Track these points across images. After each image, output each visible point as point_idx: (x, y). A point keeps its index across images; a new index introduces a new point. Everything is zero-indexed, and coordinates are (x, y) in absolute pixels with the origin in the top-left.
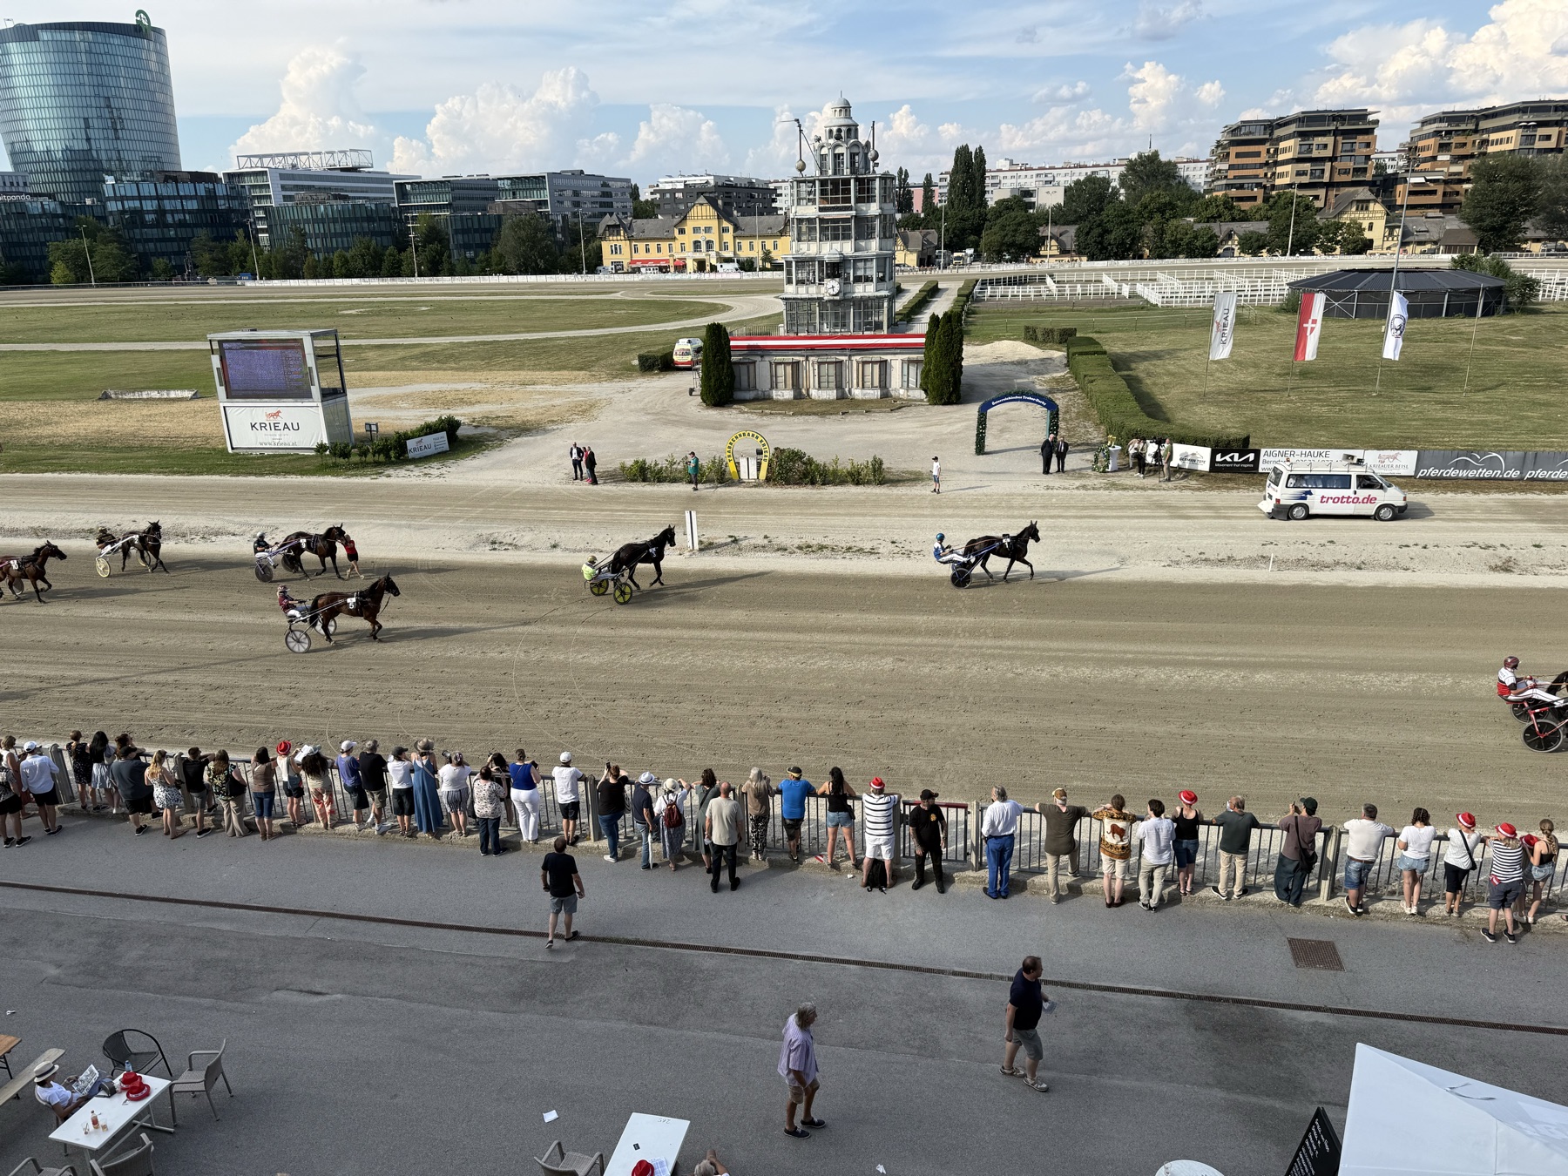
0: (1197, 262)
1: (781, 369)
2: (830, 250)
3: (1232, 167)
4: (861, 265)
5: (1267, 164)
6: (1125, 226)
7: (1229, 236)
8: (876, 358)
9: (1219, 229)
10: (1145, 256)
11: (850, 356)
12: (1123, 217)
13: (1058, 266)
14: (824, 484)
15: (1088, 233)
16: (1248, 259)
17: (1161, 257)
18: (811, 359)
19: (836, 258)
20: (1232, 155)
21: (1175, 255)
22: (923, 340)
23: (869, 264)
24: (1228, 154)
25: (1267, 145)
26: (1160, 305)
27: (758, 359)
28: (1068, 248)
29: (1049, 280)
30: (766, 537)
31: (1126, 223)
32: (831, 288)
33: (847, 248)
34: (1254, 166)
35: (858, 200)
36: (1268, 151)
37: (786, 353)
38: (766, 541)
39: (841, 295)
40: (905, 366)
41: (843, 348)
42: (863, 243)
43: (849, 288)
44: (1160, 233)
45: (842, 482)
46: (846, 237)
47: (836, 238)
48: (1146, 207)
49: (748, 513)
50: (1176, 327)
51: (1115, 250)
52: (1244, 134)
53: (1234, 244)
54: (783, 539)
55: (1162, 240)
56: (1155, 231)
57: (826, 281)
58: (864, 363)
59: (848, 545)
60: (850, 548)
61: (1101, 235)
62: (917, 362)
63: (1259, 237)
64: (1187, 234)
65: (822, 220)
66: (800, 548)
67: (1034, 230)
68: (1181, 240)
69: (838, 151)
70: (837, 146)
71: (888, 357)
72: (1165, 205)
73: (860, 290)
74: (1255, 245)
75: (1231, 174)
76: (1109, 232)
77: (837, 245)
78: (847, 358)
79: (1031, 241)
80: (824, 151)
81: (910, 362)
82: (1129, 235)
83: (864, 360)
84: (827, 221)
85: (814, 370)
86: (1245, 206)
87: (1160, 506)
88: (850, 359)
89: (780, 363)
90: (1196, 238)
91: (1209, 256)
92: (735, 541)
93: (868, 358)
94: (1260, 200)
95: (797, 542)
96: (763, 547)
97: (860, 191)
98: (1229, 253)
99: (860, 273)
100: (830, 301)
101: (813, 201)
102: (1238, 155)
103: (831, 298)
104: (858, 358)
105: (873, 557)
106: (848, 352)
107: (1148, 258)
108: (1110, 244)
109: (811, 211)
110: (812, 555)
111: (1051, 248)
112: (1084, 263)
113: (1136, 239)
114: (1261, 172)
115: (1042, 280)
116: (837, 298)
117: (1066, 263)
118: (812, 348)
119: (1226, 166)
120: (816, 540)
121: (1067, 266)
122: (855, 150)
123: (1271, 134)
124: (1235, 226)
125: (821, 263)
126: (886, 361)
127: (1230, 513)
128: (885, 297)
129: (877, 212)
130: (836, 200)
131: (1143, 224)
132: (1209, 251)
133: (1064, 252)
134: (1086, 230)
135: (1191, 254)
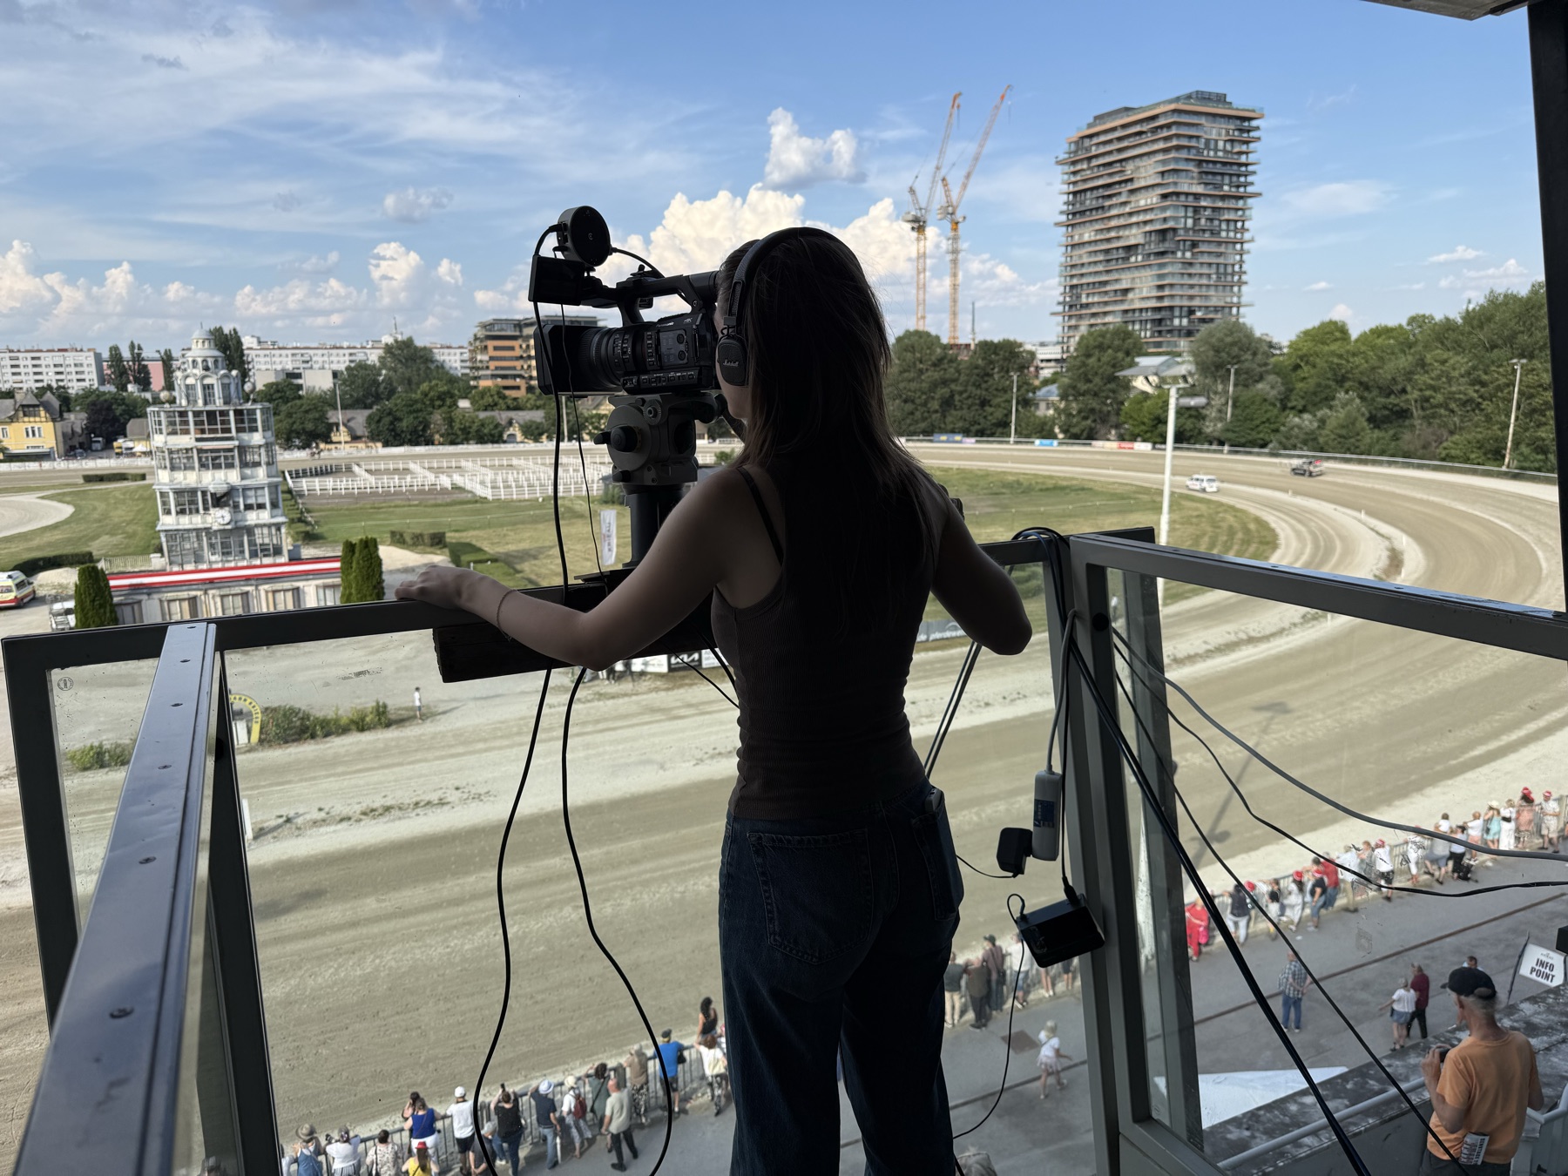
0: (489, 448)
1: (175, 607)
2: (215, 480)
3: (492, 358)
4: (251, 493)
5: (521, 357)
6: (415, 415)
7: (510, 423)
8: (287, 585)
9: (502, 416)
10: (436, 442)
11: (257, 586)
12: (411, 406)
13: (355, 453)
14: (326, 736)
15: (379, 421)
16: (531, 446)
17: (453, 443)
18: (211, 592)
19: (222, 489)
20: (490, 348)
21: (466, 440)
22: (337, 565)
23: (259, 492)
24: (486, 347)
25: (520, 341)
26: (490, 498)
27: (144, 597)
28: (359, 433)
29: (356, 468)
30: (320, 810)
31: (415, 411)
32: (219, 518)
33: (233, 477)
34: (511, 359)
35: (239, 430)
36: (521, 346)
37: (179, 588)
38: (322, 815)
39: (233, 523)
40: (321, 591)
41: (248, 578)
42: (248, 471)
43: (239, 517)
44: (450, 421)
45: (343, 730)
46: (230, 466)
47: (217, 467)
48: (426, 395)
49: (271, 785)
50: (523, 522)
51: (409, 437)
52: (498, 330)
53: (515, 430)
54: (340, 809)
55: (451, 426)
56: (444, 419)
57: (212, 511)
58: (274, 592)
59: (414, 800)
60: (417, 804)
61: (392, 423)
62: (333, 586)
63: (538, 426)
64: (474, 422)
65: (200, 451)
66: (364, 813)
67: (323, 418)
68: (470, 427)
69: (207, 381)
70: (204, 377)
71: (300, 584)
72: (444, 393)
73: (252, 518)
74: (536, 432)
75: (493, 365)
76: (400, 420)
77: (220, 475)
78: (253, 588)
79: (321, 429)
80: (190, 381)
81: (326, 587)
82: (420, 422)
83: (274, 588)
84: (206, 451)
85: (215, 603)
86: (513, 394)
87: (653, 710)
88: (257, 589)
89: (174, 600)
90: (483, 425)
91: (497, 442)
92: (288, 820)
93: (278, 586)
94: (523, 390)
95: (358, 808)
96: (324, 820)
97: (239, 421)
98: (512, 438)
99: (251, 501)
100: (220, 530)
101: (187, 432)
102: (496, 348)
103: (222, 527)
104: (266, 587)
105: (446, 808)
106: (253, 582)
107: (440, 444)
108: (402, 431)
109: (186, 441)
110: (382, 819)
111: (342, 435)
112: (379, 449)
113: (426, 426)
114: (518, 364)
115: (349, 470)
116: (229, 527)
117: (361, 449)
118: (211, 581)
119: (485, 358)
120: (378, 802)
121: (364, 453)
122: (226, 381)
123: (521, 331)
124: (512, 414)
125: (204, 493)
126: (298, 589)
127: (708, 708)
128: (283, 523)
129: (262, 442)
130: (212, 431)
131: (431, 413)
132: (494, 436)
133: (355, 438)
134: (377, 418)
135: (481, 440)
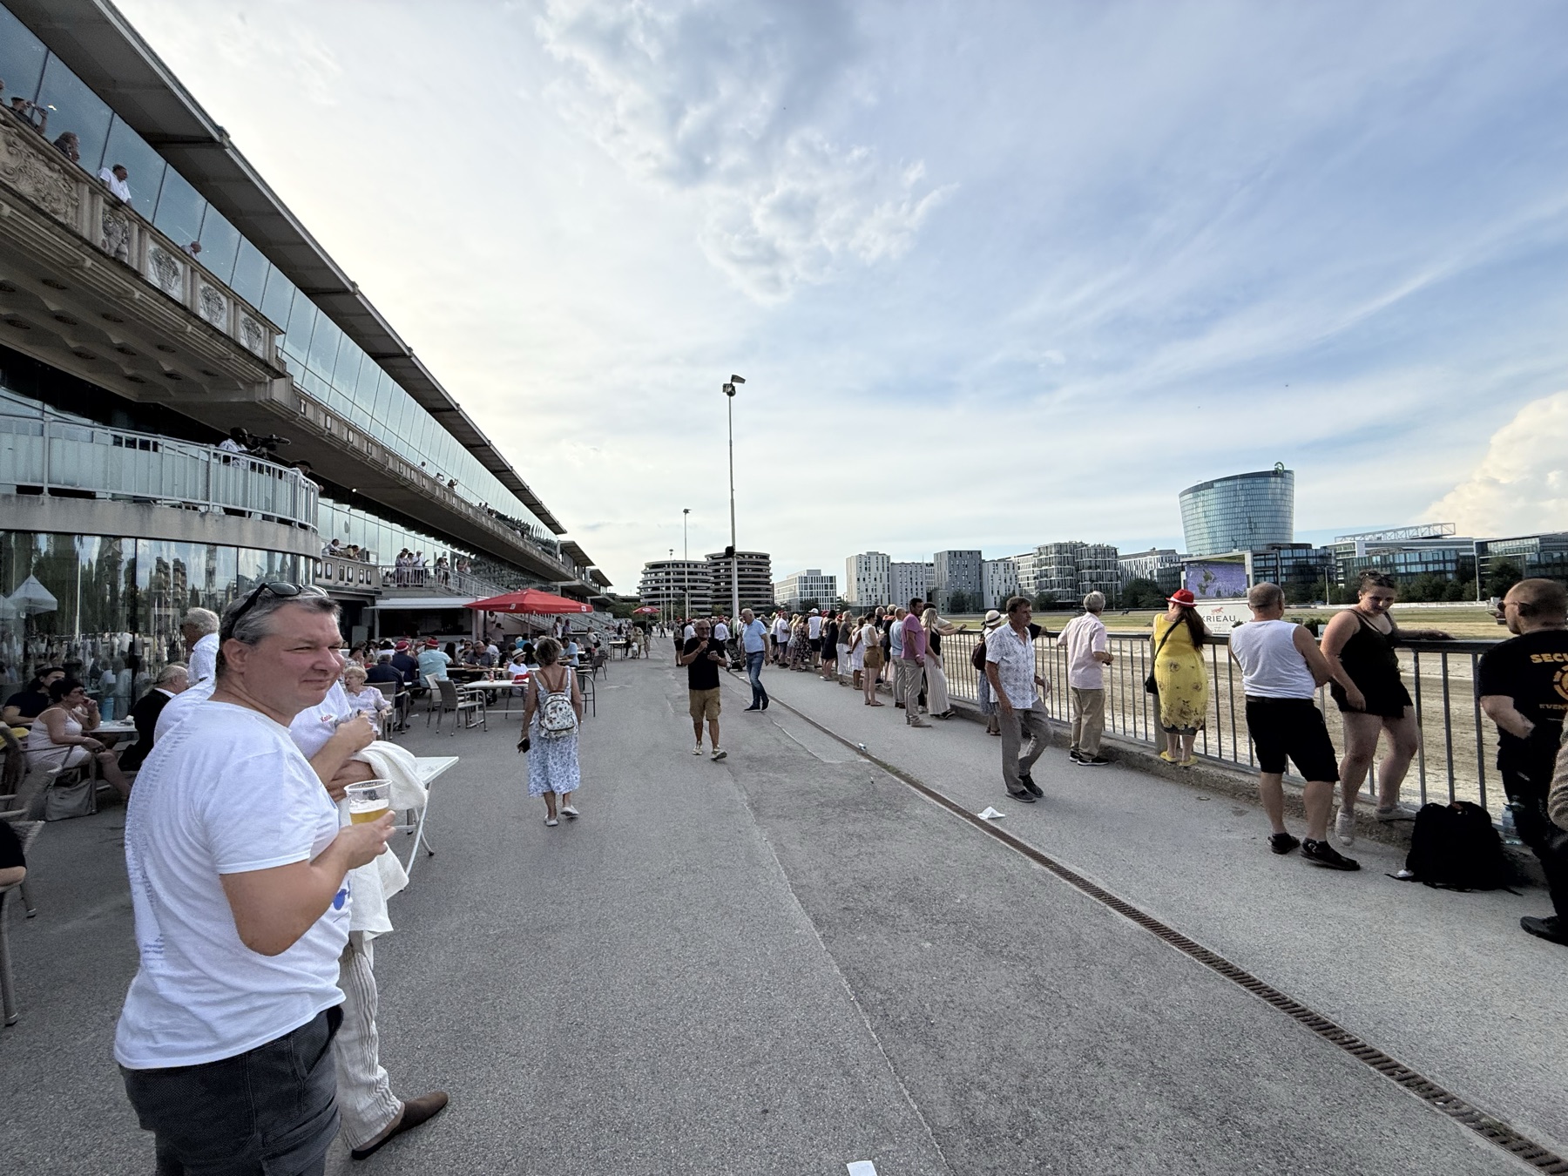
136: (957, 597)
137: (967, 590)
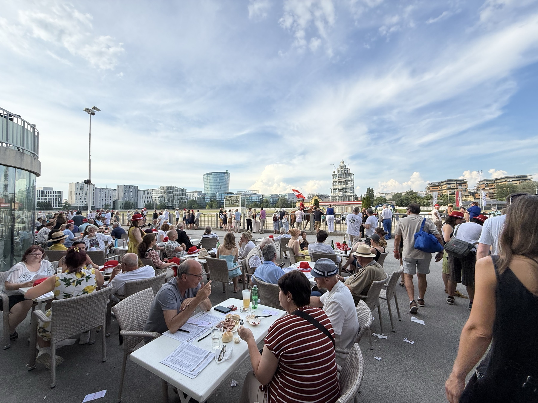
4: (347, 189)
18: (336, 206)
19: (342, 188)
24: (430, 189)
33: (344, 186)
36: (440, 188)
41: (343, 204)
42: (347, 185)
43: (344, 193)
47: (341, 184)
52: (433, 185)
57: (340, 192)
69: (342, 169)
73: (347, 194)
80: (339, 170)
84: (340, 181)
97: (346, 176)
101: (337, 178)
104: (347, 206)
116: (342, 195)
122: (345, 169)
123: (440, 184)
125: (338, 189)
128: (352, 195)
129: (350, 180)
130: (341, 178)
136: (127, 203)
137: (131, 201)
